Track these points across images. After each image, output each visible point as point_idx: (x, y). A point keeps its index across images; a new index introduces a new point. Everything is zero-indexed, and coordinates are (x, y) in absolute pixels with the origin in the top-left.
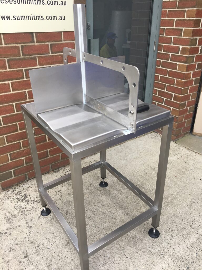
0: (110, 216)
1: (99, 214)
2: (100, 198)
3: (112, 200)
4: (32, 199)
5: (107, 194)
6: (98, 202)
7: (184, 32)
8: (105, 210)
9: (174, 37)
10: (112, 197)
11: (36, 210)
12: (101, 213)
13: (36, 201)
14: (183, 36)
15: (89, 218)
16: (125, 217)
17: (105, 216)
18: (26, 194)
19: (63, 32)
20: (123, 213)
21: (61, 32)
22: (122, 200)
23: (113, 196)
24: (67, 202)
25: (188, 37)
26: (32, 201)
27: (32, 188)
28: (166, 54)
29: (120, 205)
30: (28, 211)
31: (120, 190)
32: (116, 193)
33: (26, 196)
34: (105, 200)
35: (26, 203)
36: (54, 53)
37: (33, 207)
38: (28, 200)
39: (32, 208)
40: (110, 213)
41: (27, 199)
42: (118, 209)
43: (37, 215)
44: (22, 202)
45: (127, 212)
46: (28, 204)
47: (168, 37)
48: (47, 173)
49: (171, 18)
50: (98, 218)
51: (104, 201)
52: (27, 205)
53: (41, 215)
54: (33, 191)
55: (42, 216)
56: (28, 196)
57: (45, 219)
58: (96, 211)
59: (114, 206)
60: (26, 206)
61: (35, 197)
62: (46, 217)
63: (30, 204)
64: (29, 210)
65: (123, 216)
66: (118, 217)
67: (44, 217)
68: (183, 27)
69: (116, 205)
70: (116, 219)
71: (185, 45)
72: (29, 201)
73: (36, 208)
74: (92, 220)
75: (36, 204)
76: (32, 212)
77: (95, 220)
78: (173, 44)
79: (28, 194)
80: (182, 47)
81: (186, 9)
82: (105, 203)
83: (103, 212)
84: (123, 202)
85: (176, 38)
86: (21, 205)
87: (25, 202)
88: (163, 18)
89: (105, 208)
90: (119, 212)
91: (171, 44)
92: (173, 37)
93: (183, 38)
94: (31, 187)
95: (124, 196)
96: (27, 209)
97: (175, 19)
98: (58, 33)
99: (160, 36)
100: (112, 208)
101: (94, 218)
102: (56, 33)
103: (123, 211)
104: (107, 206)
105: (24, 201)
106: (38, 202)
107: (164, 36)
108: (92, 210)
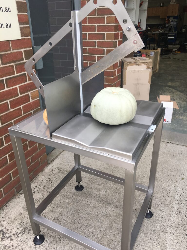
0: (103, 215)
1: (93, 217)
2: (84, 202)
3: (96, 200)
4: (13, 232)
5: (88, 195)
6: (85, 207)
7: (106, 36)
8: (96, 212)
9: (98, 40)
10: (94, 197)
11: (26, 243)
12: (94, 216)
13: (20, 233)
14: (106, 40)
15: (87, 226)
16: (117, 210)
17: (100, 217)
18: (3, 230)
19: (11, 40)
20: (113, 208)
21: (9, 41)
22: (104, 196)
23: (95, 195)
24: (55, 219)
25: (111, 40)
26: (14, 235)
27: (5, 221)
28: (92, 56)
29: (106, 201)
30: (18, 248)
31: (97, 188)
32: (95, 191)
33: (3, 232)
34: (90, 202)
35: (9, 239)
36: (4, 64)
37: (21, 241)
38: (9, 236)
39: (20, 243)
40: (102, 212)
41: (7, 235)
42: (106, 206)
43: (31, 247)
44: (3, 241)
45: (115, 205)
46: (12, 240)
47: (91, 41)
48: (12, 199)
49: (91, 24)
50: (95, 222)
51: (90, 204)
52: (12, 242)
53: (35, 245)
54: (9, 224)
55: (37, 246)
56: (6, 231)
57: (42, 247)
58: (88, 216)
59: (101, 204)
60: (11, 244)
61: (15, 229)
62: (42, 244)
63: (15, 239)
64: (18, 245)
65: (115, 210)
66: (111, 213)
67: (40, 245)
68: (105, 32)
69: (103, 202)
70: (110, 215)
71: (109, 48)
72: (11, 237)
73: (24, 240)
74: (91, 226)
75: (22, 236)
76: (23, 247)
77: (93, 225)
78: (98, 47)
79: (4, 229)
80: (107, 49)
81: (106, 16)
82: (92, 205)
83: (96, 214)
84: (106, 198)
85: (99, 41)
86: (5, 245)
87: (7, 239)
88: (84, 24)
89: (95, 209)
90: (109, 208)
91: (95, 47)
92: (96, 41)
93: (106, 41)
94: (3, 220)
95: (104, 191)
96: (15, 245)
97: (96, 25)
98: (6, 42)
99: (83, 40)
100: (101, 207)
101: (91, 224)
102: (4, 42)
103: (112, 205)
104: (95, 207)
105: (5, 239)
106: (22, 233)
107: (88, 40)
108: (84, 218)
